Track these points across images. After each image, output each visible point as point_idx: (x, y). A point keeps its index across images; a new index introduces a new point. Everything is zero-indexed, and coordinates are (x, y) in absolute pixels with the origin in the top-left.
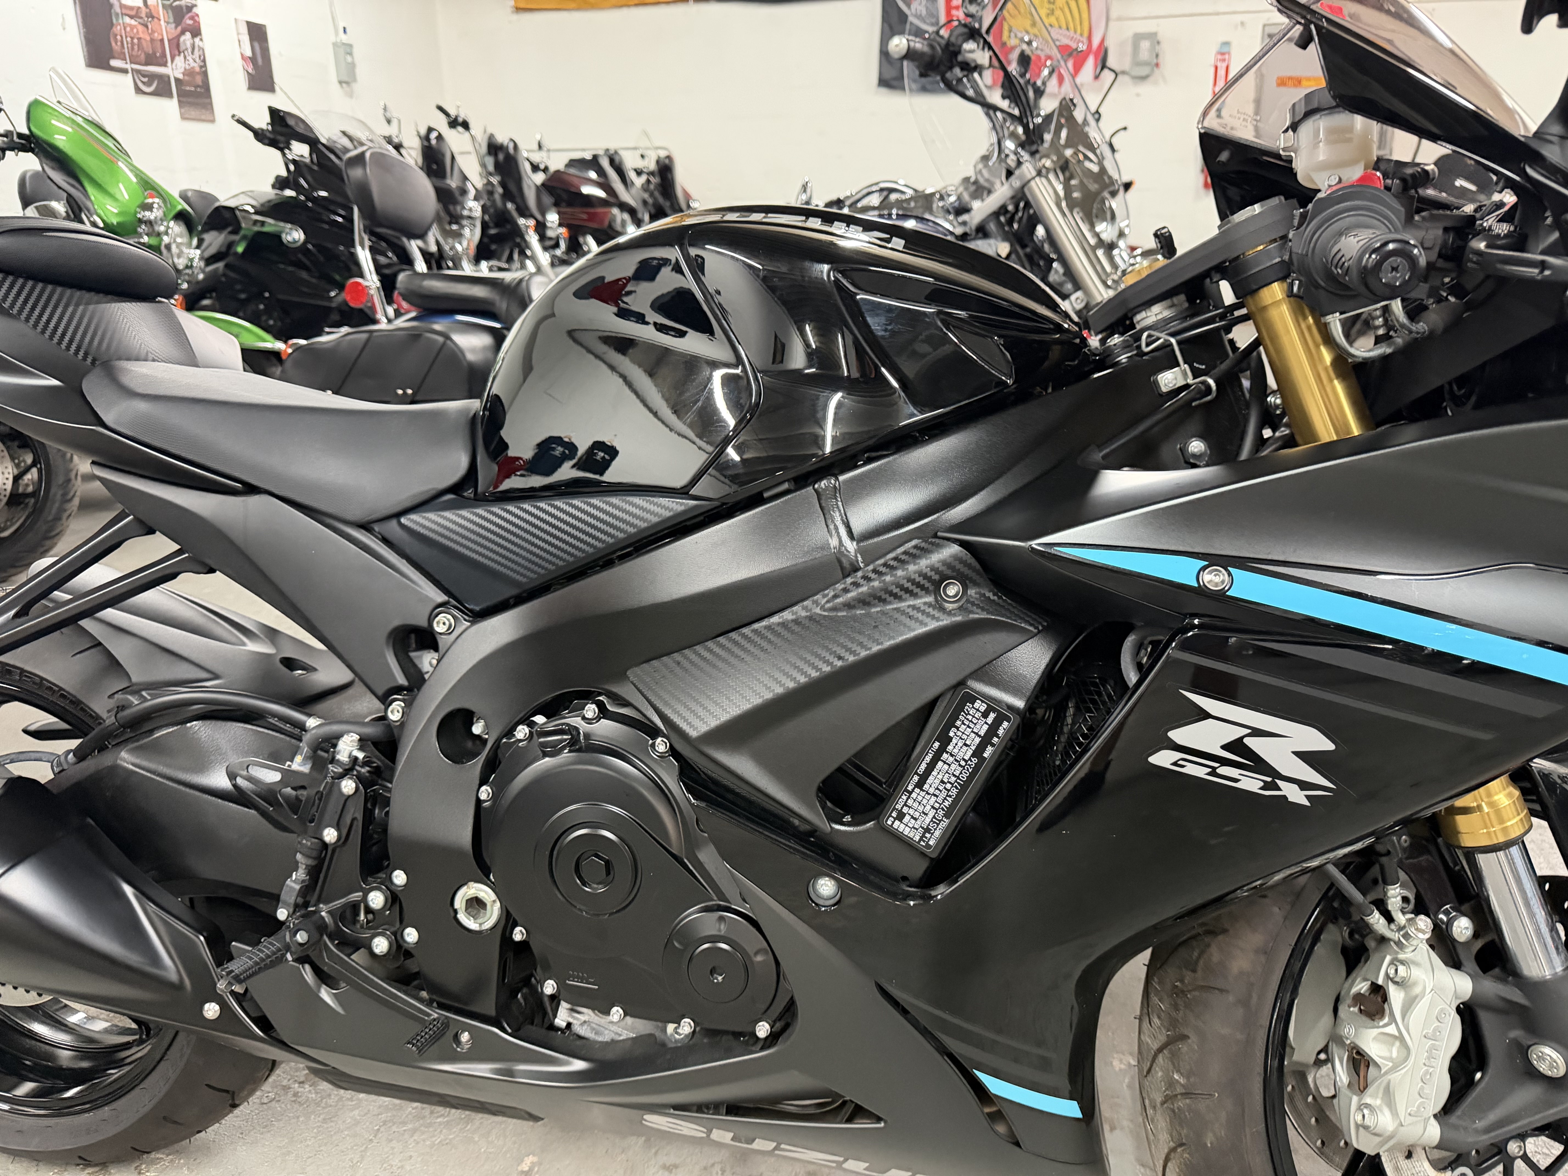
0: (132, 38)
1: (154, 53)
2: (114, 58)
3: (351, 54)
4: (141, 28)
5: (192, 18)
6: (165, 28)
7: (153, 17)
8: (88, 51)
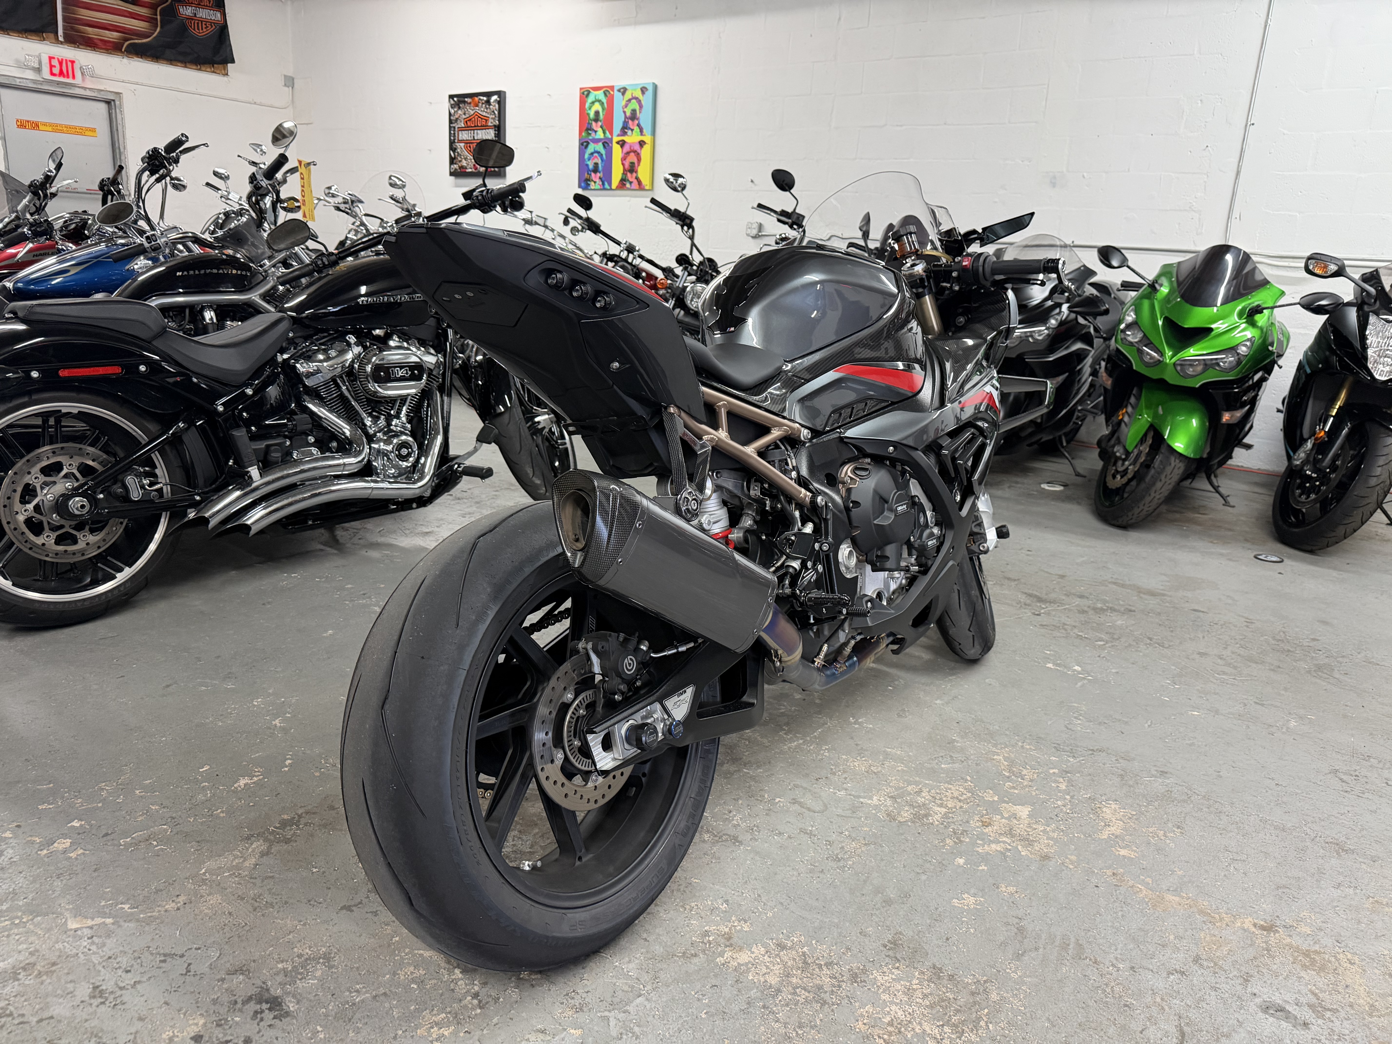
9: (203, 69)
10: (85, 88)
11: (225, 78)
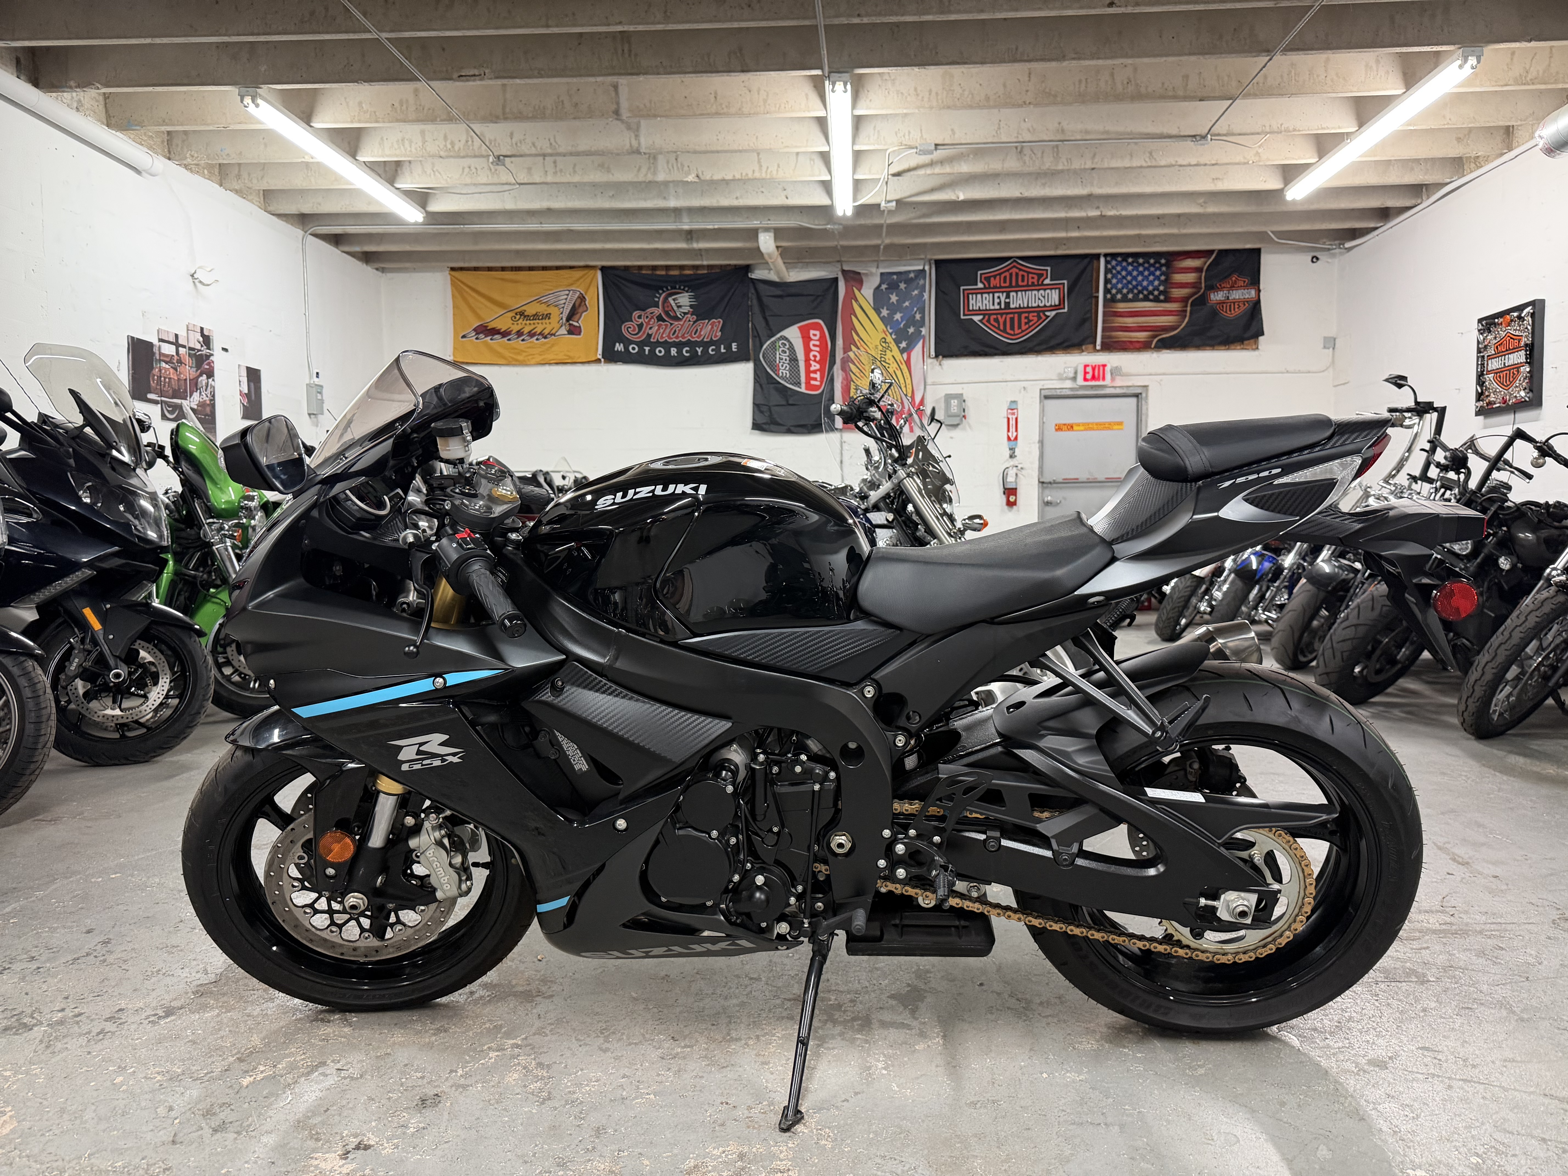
0: (165, 378)
1: (179, 389)
2: (150, 392)
3: (320, 393)
4: (172, 371)
5: (209, 364)
6: (188, 371)
7: (181, 363)
8: (133, 388)
9: (1233, 347)
10: (1115, 387)
11: (1256, 353)
